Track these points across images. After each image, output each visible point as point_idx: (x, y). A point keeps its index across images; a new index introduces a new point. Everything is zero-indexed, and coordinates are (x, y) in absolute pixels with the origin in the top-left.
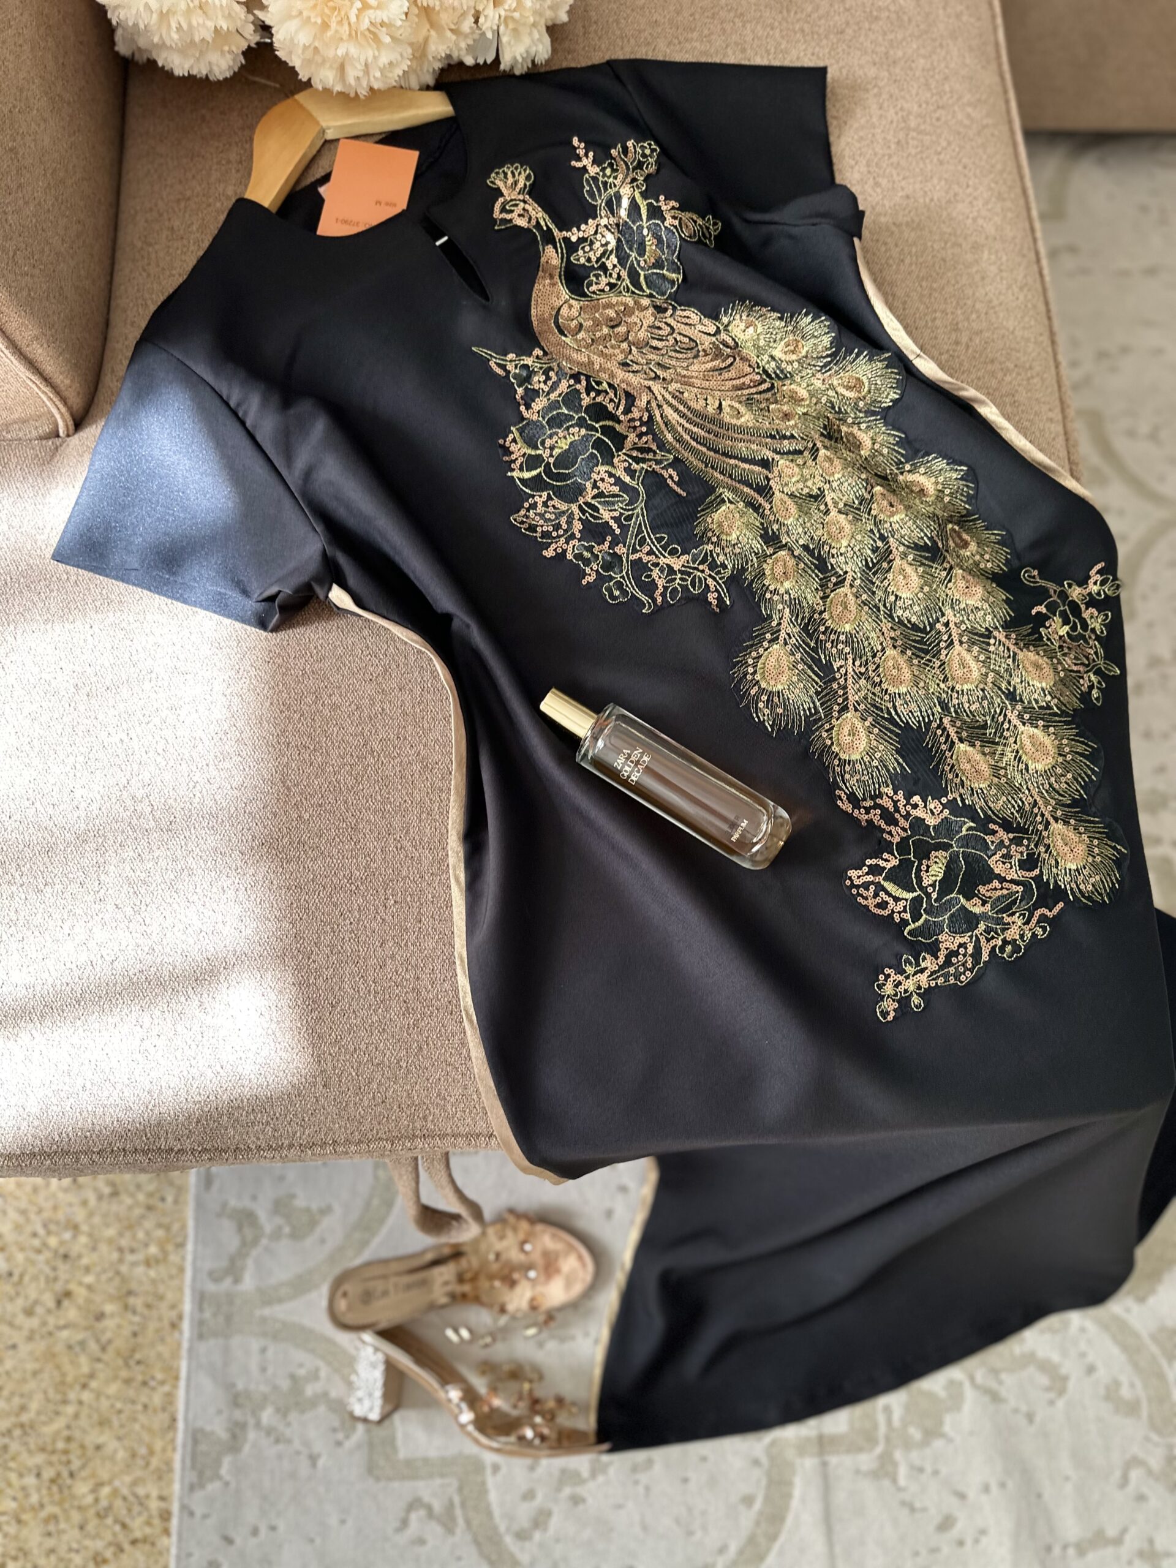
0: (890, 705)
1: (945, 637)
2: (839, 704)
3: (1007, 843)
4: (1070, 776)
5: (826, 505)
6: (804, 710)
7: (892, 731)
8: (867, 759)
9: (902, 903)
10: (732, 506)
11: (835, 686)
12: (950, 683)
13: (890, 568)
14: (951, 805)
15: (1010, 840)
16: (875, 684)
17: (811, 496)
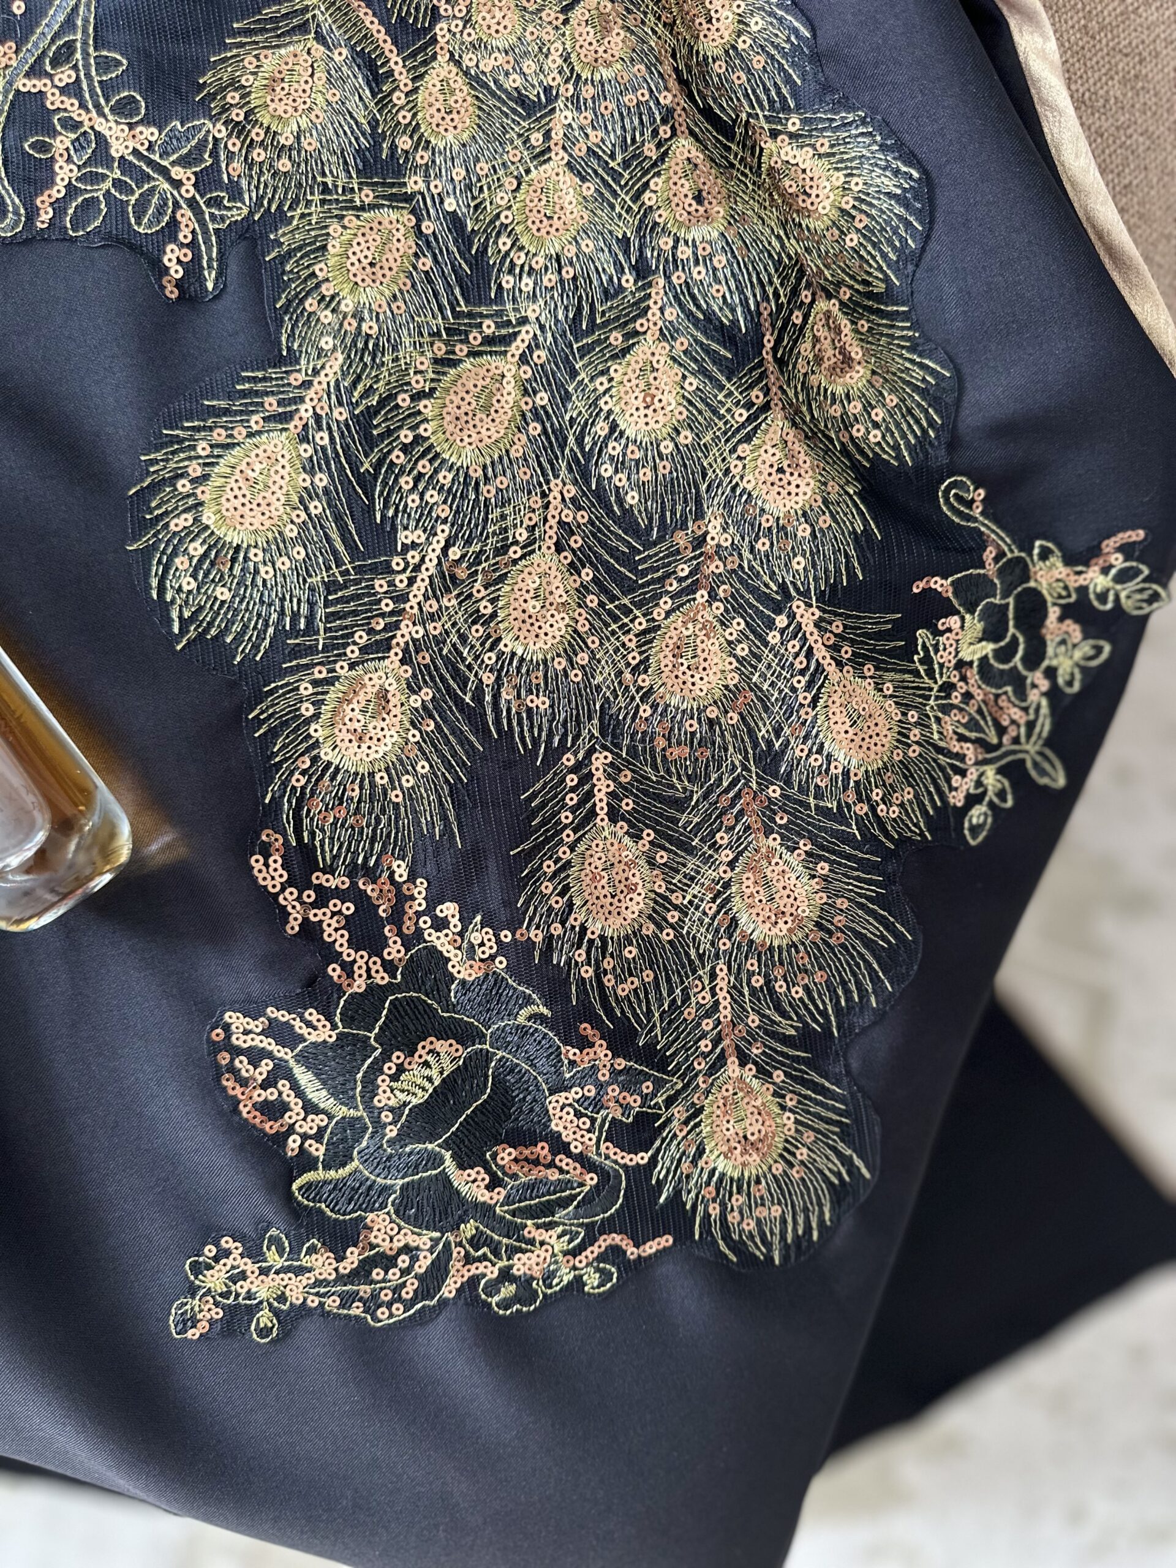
0: (488, 679)
1: (684, 570)
2: (371, 632)
3: (604, 1075)
4: (819, 977)
5: (547, 136)
6: (282, 613)
7: (463, 741)
8: (381, 779)
9: (320, 1120)
10: (319, 50)
11: (380, 585)
12: (645, 681)
13: (625, 351)
14: (518, 953)
15: (614, 1072)
16: (476, 617)
17: (521, 100)
